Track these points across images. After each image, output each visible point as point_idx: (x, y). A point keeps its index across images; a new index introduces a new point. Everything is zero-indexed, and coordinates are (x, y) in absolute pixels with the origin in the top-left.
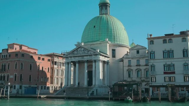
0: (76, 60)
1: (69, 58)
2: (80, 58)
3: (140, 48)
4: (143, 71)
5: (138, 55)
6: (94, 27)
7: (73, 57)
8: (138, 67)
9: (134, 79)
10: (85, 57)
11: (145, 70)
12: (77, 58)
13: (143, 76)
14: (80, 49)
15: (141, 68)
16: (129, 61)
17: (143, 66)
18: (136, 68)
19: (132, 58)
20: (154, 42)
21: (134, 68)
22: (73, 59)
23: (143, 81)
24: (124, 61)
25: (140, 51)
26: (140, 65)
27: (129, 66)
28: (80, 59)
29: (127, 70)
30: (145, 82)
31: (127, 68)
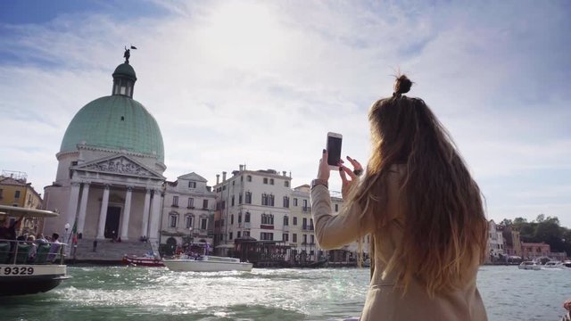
0: (107, 182)
1: (88, 175)
2: (118, 179)
3: (197, 179)
4: (197, 217)
5: (192, 191)
6: (123, 118)
7: (100, 174)
8: (190, 211)
9: (180, 230)
10: (130, 180)
11: (201, 216)
12: (110, 178)
13: (196, 227)
14: (119, 161)
15: (195, 212)
16: (176, 199)
17: (199, 210)
18: (186, 211)
19: (182, 194)
20: (253, 180)
21: (182, 211)
22: (98, 179)
23: (196, 235)
24: (166, 196)
25: (198, 183)
26: (193, 208)
27: (175, 206)
28: (118, 181)
29: (170, 214)
30: (200, 237)
31: (170, 210)
